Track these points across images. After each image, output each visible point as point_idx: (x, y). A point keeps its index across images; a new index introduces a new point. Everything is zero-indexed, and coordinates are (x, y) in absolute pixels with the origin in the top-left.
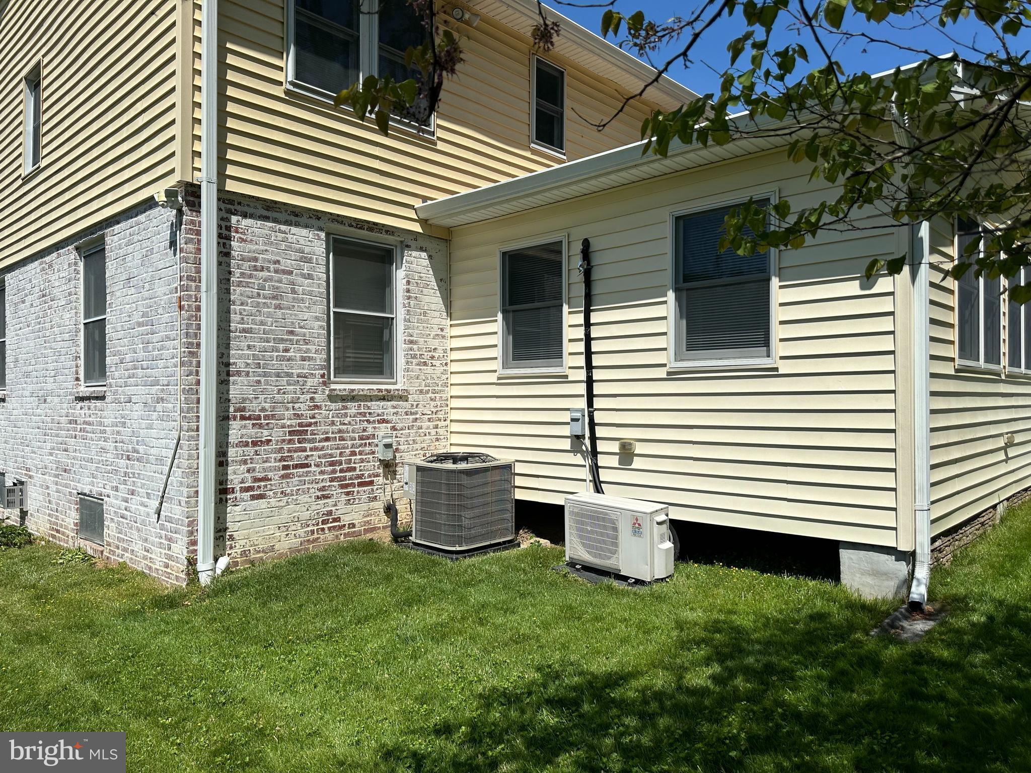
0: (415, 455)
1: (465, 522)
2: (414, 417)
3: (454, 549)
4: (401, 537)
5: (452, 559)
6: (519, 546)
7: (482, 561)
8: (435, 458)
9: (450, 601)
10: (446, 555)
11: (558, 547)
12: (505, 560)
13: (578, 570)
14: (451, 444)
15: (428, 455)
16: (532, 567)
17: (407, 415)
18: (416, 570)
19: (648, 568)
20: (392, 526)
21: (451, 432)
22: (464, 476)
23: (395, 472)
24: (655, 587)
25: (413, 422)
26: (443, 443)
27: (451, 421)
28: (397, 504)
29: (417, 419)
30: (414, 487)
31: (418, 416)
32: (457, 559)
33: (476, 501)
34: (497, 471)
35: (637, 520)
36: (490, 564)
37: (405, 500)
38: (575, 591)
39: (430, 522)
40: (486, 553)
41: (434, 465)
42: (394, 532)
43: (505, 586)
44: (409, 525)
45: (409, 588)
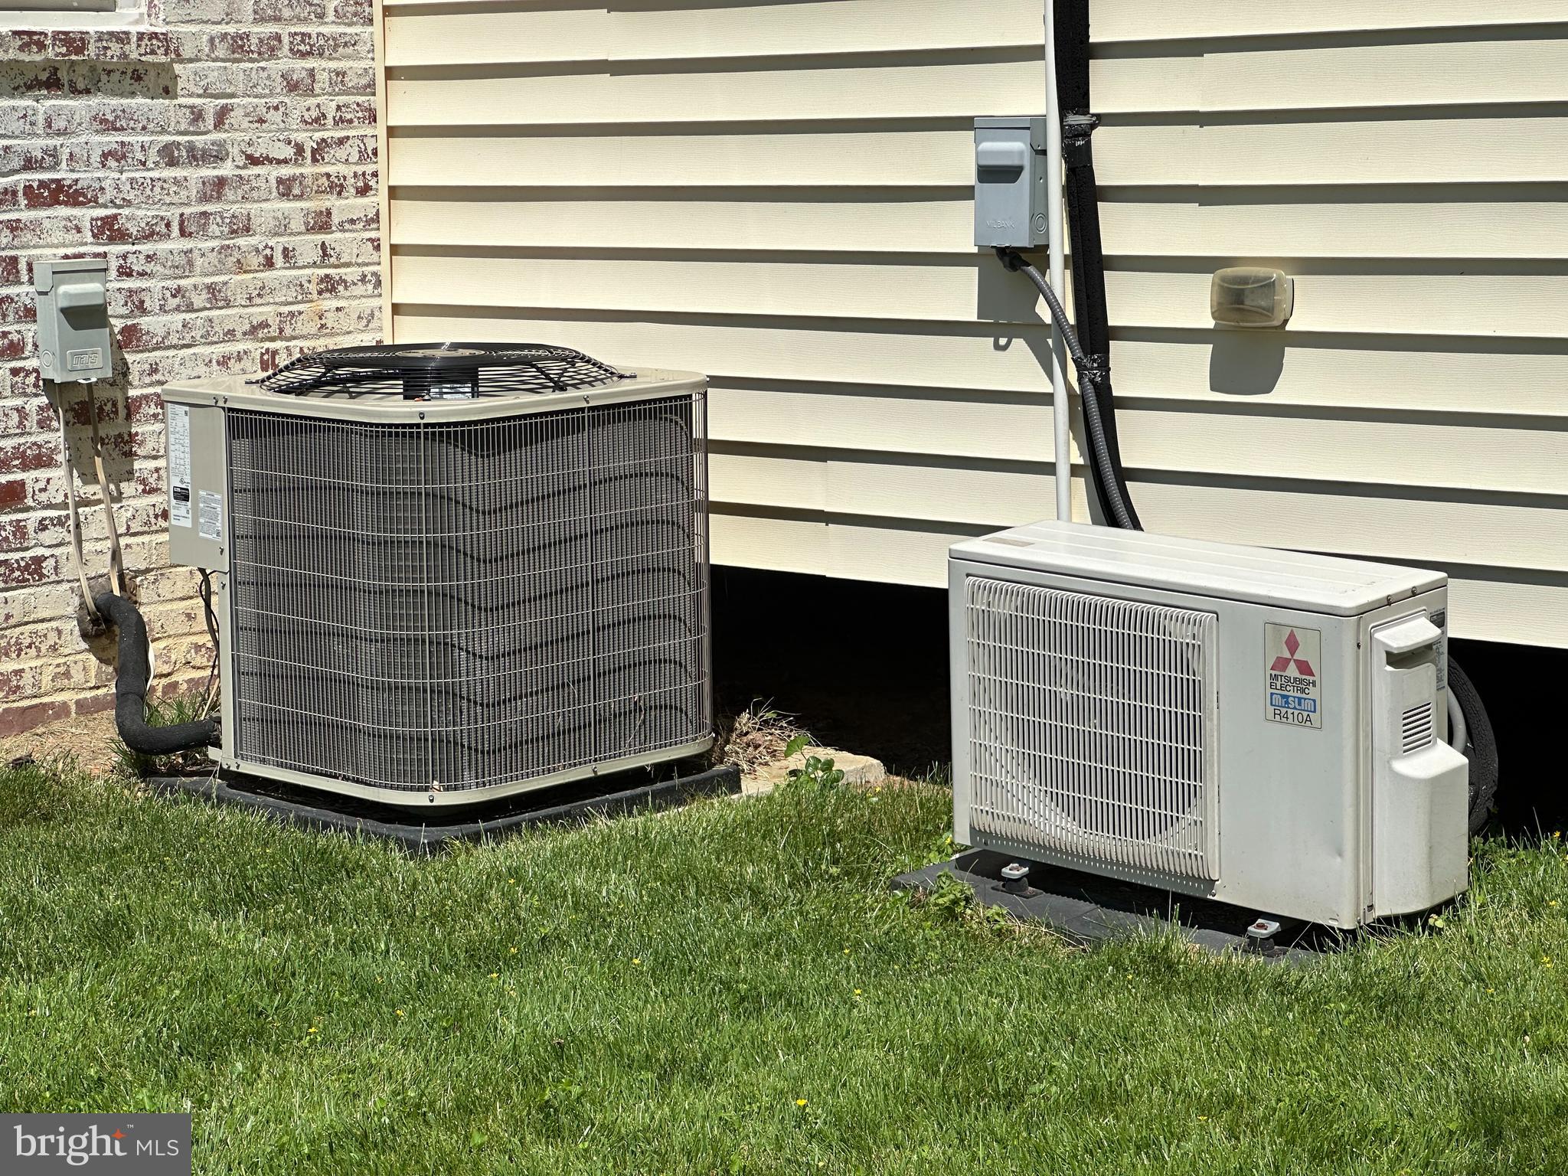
0: (224, 362)
1: (474, 676)
2: (209, 172)
3: (419, 799)
4: (169, 750)
5: (413, 845)
6: (735, 786)
7: (558, 854)
8: (316, 371)
9: (402, 1030)
10: (385, 828)
11: (923, 789)
12: (665, 848)
13: (1011, 885)
14: (397, 309)
15: (282, 361)
16: (796, 878)
17: (172, 163)
18: (239, 899)
19: (1343, 867)
20: (121, 697)
21: (395, 250)
22: (457, 456)
23: (125, 447)
24: (1378, 954)
25: (204, 198)
26: (355, 302)
27: (394, 192)
28: (143, 595)
29: (221, 183)
30: (221, 509)
31: (226, 170)
32: (436, 847)
33: (521, 575)
34: (622, 429)
35: (1292, 644)
36: (593, 865)
37: (185, 581)
38: (996, 979)
39: (302, 677)
40: (573, 820)
41: (314, 405)
42: (134, 726)
43: (663, 965)
44: (204, 691)
45: (209, 977)
